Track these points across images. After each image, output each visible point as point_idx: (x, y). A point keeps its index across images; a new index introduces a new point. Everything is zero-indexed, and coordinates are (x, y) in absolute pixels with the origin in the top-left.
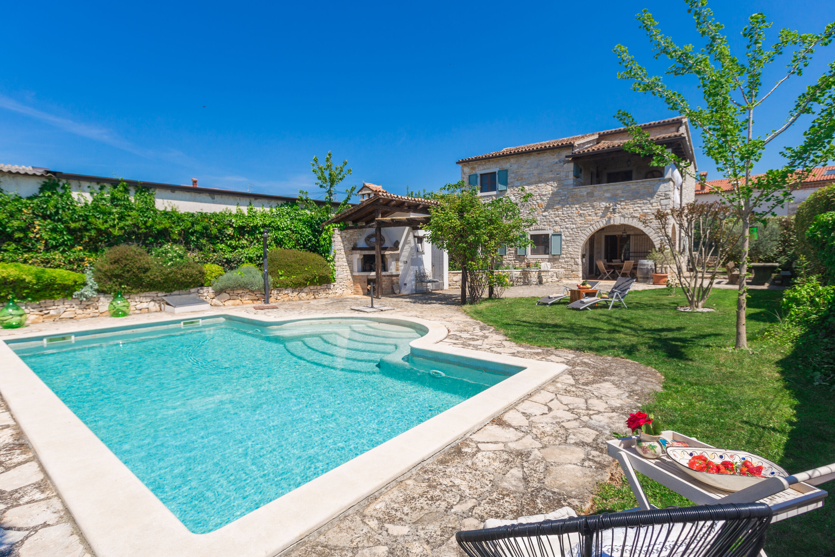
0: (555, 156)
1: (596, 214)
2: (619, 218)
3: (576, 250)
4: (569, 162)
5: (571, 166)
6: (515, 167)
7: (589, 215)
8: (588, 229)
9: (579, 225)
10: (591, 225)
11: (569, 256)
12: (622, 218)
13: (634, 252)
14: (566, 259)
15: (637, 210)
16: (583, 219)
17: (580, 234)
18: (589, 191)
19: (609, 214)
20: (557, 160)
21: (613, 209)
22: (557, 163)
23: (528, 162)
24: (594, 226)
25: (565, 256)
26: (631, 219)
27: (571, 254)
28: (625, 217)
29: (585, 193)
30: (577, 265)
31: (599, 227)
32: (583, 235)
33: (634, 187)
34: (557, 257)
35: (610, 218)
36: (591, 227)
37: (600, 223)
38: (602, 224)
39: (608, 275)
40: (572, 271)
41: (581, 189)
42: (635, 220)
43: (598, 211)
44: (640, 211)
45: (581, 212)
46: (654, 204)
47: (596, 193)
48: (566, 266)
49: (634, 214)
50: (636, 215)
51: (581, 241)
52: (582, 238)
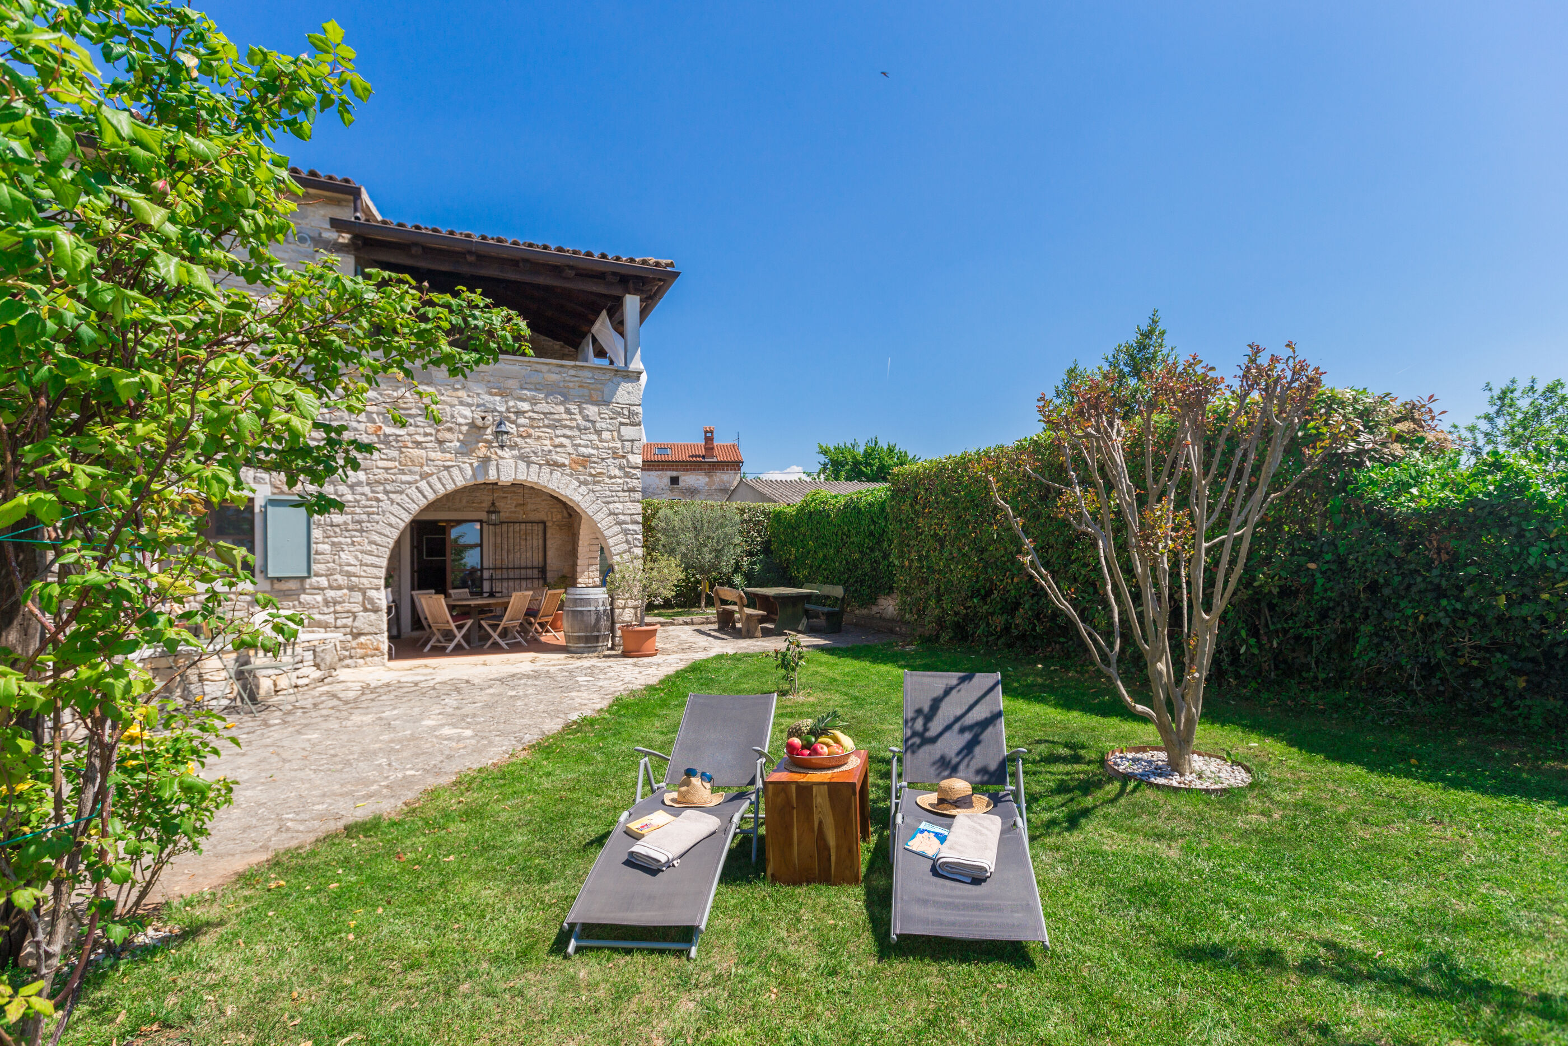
1: (441, 442)
2: (512, 462)
3: (369, 559)
4: (334, 246)
5: (346, 264)
7: (418, 444)
8: (412, 491)
9: (382, 475)
10: (424, 476)
11: (341, 580)
12: (522, 465)
14: (331, 594)
15: (562, 446)
16: (394, 453)
17: (385, 505)
19: (482, 451)
21: (498, 433)
24: (434, 480)
25: (323, 582)
26: (546, 469)
27: (349, 575)
28: (529, 463)
30: (376, 610)
31: (451, 487)
32: (394, 509)
33: (554, 377)
34: (292, 585)
35: (486, 461)
36: (423, 484)
37: (455, 472)
38: (461, 476)
39: (459, 636)
40: (356, 636)
42: (557, 474)
43: (448, 435)
44: (570, 450)
45: (388, 430)
46: (606, 435)
48: (330, 619)
49: (555, 457)
50: (561, 460)
51: (387, 531)
52: (393, 520)
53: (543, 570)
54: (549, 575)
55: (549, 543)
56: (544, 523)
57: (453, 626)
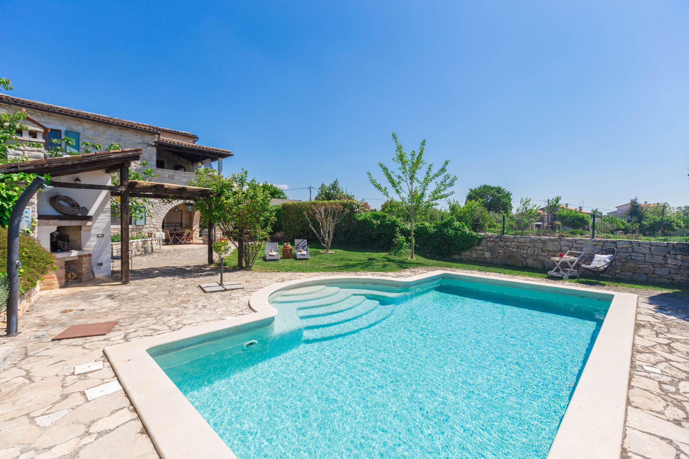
0: (139, 137)
3: (158, 221)
4: (152, 146)
5: (154, 150)
6: (90, 133)
8: (168, 205)
11: (152, 226)
13: (168, 223)
14: (150, 229)
17: (163, 208)
18: (170, 174)
20: (140, 141)
22: (140, 143)
23: (108, 133)
25: (148, 226)
27: (154, 225)
29: (167, 176)
32: (165, 209)
34: (141, 227)
38: (180, 201)
39: (171, 241)
41: (164, 172)
47: (176, 177)
51: (163, 214)
52: (164, 212)
53: (181, 224)
54: (183, 225)
55: (183, 216)
56: (182, 211)
57: (170, 238)
